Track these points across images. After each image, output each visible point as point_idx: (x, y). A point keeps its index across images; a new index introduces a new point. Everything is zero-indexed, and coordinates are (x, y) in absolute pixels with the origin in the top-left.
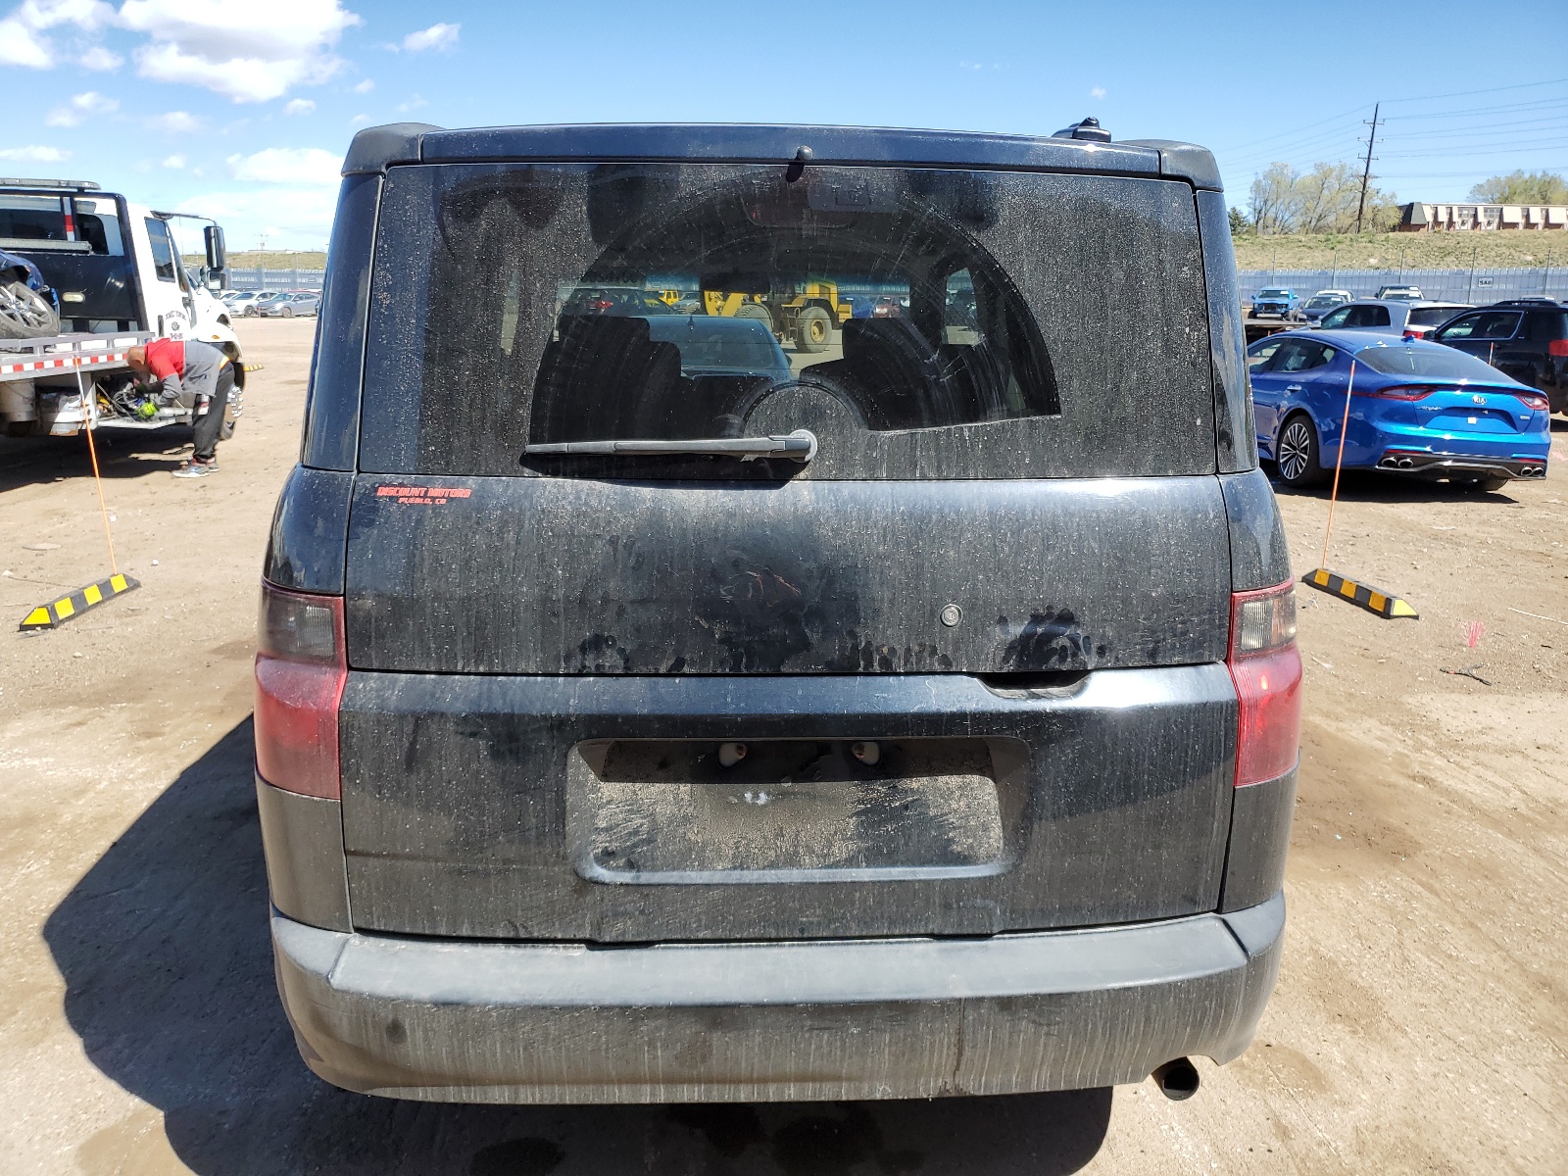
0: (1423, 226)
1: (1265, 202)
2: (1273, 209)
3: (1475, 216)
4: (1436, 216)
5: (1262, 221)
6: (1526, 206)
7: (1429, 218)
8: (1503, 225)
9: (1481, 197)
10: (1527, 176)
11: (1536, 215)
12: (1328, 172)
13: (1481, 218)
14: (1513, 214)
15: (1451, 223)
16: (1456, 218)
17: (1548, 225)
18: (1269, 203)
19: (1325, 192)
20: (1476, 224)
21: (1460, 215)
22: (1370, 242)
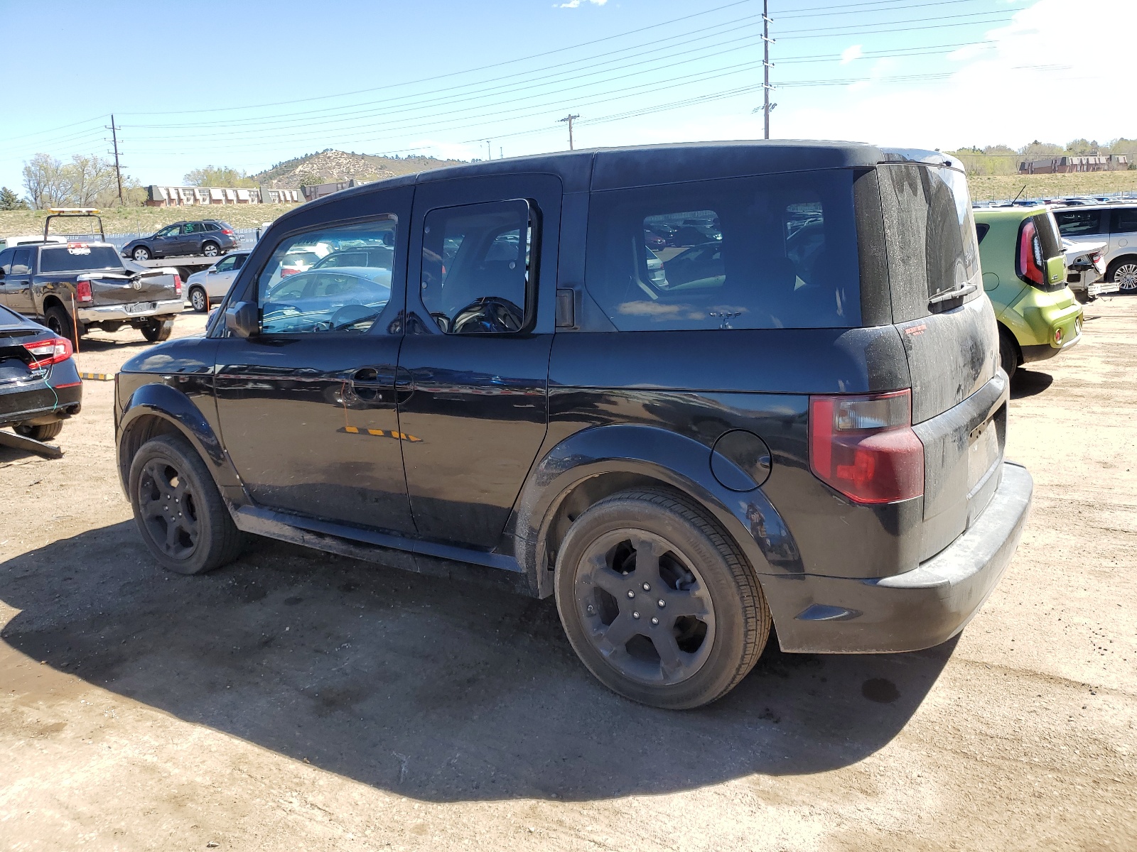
0: (162, 202)
1: (38, 184)
2: (46, 189)
3: (194, 195)
4: (169, 194)
5: (39, 199)
6: (223, 188)
7: (166, 197)
8: (212, 201)
9: (191, 183)
10: (216, 169)
11: (231, 195)
12: (85, 163)
13: (198, 196)
14: (217, 194)
15: (180, 200)
16: (182, 196)
17: (239, 201)
18: (42, 184)
19: (86, 176)
20: (196, 200)
21: (185, 194)
22: (151, 213)
